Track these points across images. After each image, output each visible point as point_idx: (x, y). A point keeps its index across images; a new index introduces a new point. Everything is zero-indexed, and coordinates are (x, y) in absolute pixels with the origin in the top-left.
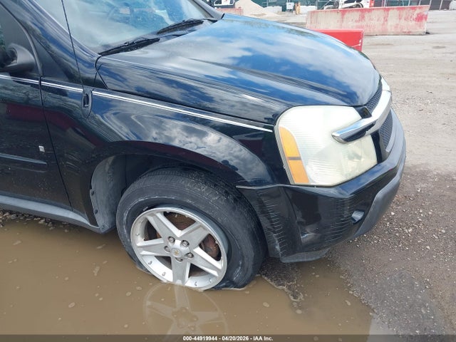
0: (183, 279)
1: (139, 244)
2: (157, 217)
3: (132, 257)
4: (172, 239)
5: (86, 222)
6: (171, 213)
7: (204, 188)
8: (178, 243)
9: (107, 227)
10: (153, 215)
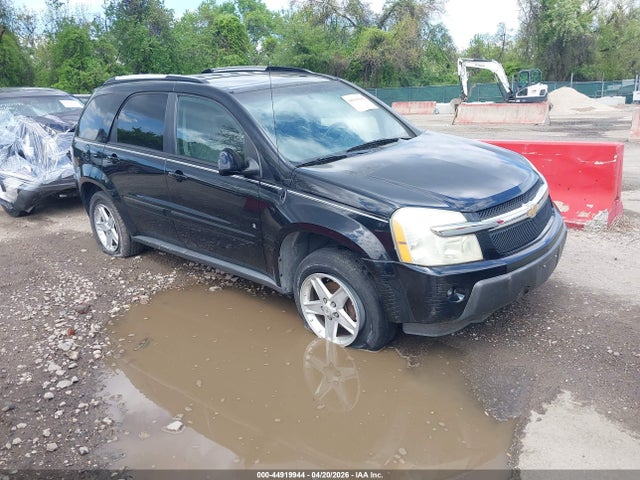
0: (331, 336)
1: (305, 303)
2: (316, 281)
3: (302, 316)
4: (325, 299)
5: (275, 284)
6: (326, 278)
7: (347, 262)
8: (329, 303)
9: (288, 290)
10: (314, 279)
